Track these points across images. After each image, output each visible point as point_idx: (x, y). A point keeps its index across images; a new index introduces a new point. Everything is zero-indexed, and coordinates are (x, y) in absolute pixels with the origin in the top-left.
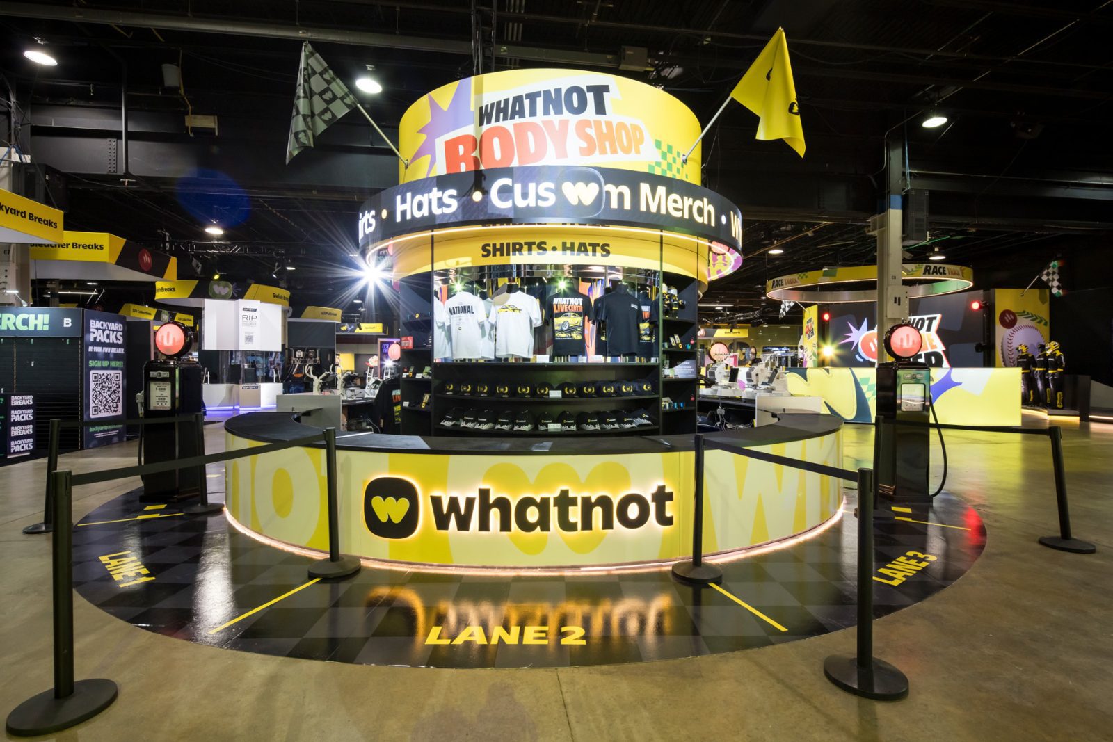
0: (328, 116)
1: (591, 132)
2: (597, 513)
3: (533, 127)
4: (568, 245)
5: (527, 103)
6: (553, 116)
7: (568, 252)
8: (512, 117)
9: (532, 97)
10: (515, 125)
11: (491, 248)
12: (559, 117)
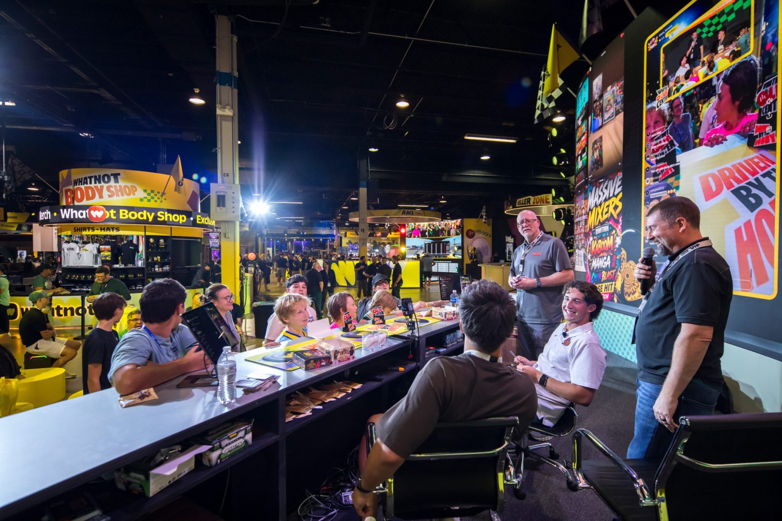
0: (22, 180)
1: (113, 189)
2: (69, 312)
3: (91, 188)
4: (103, 228)
5: (88, 180)
6: (98, 185)
7: (103, 231)
8: (84, 184)
9: (90, 178)
10: (85, 187)
11: (76, 229)
12: (100, 185)
